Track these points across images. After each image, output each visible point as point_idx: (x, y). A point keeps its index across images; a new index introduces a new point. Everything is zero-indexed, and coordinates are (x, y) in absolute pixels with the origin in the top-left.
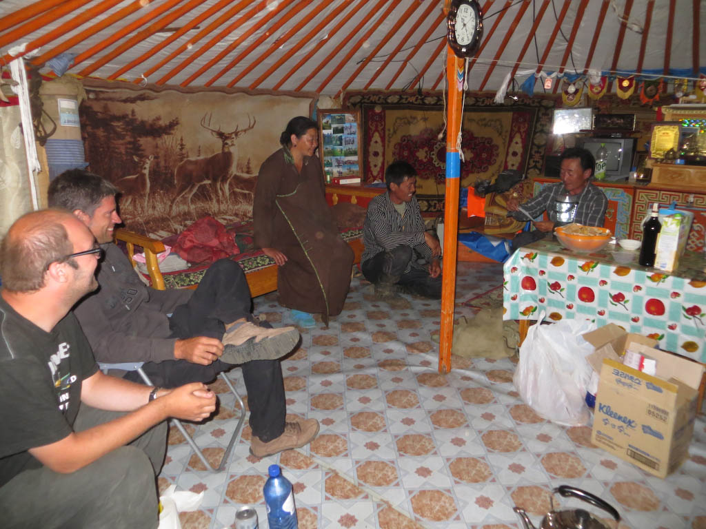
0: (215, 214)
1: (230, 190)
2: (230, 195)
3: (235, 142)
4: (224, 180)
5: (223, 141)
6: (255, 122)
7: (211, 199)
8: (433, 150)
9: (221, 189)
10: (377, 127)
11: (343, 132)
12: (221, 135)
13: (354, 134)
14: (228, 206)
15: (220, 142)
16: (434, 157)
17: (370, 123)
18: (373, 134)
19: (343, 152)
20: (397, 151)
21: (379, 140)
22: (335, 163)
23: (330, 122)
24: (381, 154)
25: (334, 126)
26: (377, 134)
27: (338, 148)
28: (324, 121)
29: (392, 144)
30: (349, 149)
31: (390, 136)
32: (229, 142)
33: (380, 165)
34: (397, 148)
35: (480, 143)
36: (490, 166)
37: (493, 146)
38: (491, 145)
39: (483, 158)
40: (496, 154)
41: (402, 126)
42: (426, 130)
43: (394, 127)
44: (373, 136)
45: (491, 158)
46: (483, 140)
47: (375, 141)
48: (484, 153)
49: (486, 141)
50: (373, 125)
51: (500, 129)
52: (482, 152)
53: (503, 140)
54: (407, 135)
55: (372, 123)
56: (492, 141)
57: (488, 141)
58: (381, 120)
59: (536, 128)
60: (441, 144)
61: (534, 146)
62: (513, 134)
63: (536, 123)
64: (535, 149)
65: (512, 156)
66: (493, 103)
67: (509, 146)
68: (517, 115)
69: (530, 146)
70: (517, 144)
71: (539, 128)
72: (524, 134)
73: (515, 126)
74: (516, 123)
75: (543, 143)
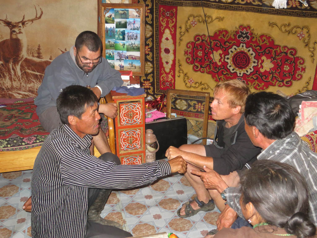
0: (8, 89)
1: (21, 71)
2: (21, 75)
3: (23, 30)
4: (16, 62)
5: (11, 29)
6: (42, 12)
7: (5, 77)
8: (228, 54)
9: (13, 69)
10: (167, 23)
11: (126, 27)
12: (8, 24)
13: (138, 29)
14: (21, 83)
15: (7, 30)
16: (229, 61)
17: (161, 19)
18: (164, 30)
19: (125, 46)
20: (190, 50)
21: (170, 37)
22: (116, 57)
23: (113, 16)
24: (172, 52)
25: (117, 20)
26: (167, 31)
27: (121, 42)
28: (108, 15)
29: (184, 44)
30: (132, 44)
31: (182, 34)
32: (17, 30)
33: (171, 62)
34: (190, 47)
35: (282, 53)
36: (293, 81)
37: (298, 58)
38: (295, 56)
39: (285, 71)
40: (302, 67)
41: (196, 24)
42: (220, 32)
43: (186, 25)
44: (164, 33)
45: (295, 72)
46: (285, 50)
47: (166, 37)
48: (287, 65)
49: (289, 51)
50: (165, 22)
51: (307, 39)
52: (284, 64)
53: (310, 54)
54: (201, 34)
55: (163, 19)
56: (296, 52)
57: (291, 52)
58: (172, 17)
60: (237, 48)
66: (301, 5)
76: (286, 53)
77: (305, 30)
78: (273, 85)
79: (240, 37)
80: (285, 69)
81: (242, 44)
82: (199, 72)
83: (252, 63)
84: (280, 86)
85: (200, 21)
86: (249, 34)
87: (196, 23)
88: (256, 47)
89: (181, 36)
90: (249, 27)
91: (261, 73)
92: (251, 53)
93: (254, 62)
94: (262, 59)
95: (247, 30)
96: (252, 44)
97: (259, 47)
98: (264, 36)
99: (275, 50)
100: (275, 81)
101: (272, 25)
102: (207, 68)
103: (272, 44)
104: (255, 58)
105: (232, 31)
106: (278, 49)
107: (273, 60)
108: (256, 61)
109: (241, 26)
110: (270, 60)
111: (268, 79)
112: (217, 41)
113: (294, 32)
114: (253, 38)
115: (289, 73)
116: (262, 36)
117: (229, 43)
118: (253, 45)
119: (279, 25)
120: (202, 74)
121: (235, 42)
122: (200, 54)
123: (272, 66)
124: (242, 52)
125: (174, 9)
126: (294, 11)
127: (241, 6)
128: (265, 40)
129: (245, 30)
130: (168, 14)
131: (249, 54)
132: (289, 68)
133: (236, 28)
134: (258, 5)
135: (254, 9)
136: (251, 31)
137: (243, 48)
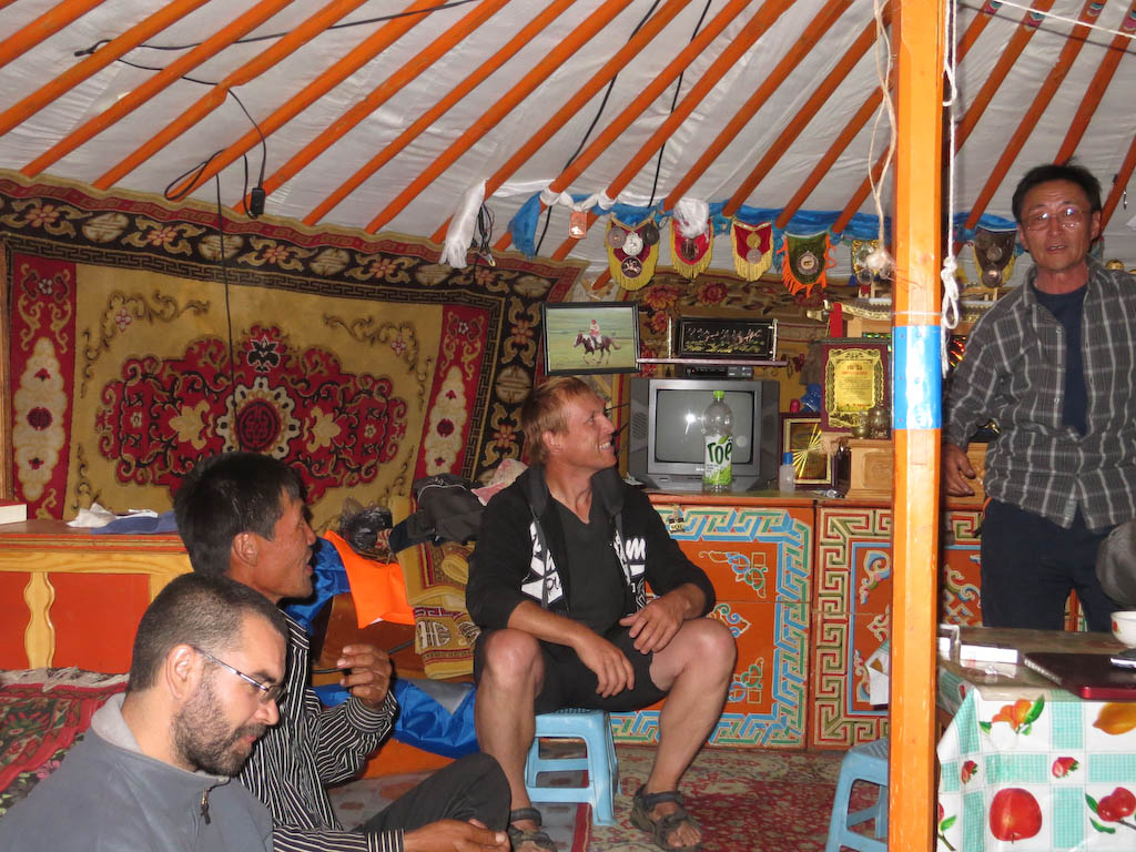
8: (225, 412)
10: (46, 318)
16: (226, 433)
17: (22, 302)
18: (32, 344)
20: (109, 410)
21: (52, 366)
24: (57, 419)
26: (45, 347)
29: (95, 386)
31: (92, 355)
33: (52, 459)
34: (111, 398)
35: (360, 392)
36: (381, 465)
37: (394, 403)
38: (389, 398)
39: (368, 439)
40: (400, 426)
41: (128, 324)
42: (204, 344)
43: (104, 327)
44: (30, 353)
45: (386, 439)
46: (367, 383)
47: (38, 369)
48: (371, 422)
49: (376, 387)
50: (35, 314)
51: (412, 352)
52: (365, 420)
53: (419, 387)
54: (142, 356)
55: (32, 303)
56: (390, 388)
57: (381, 388)
58: (60, 296)
59: (501, 354)
60: (246, 391)
61: (496, 405)
62: (443, 369)
63: (503, 339)
64: (500, 413)
65: (437, 435)
66: (394, 275)
67: (432, 403)
68: (455, 313)
69: (487, 403)
70: (453, 400)
71: (511, 353)
72: (470, 368)
73: (448, 345)
74: (452, 337)
75: (520, 396)
76: (370, 393)
77: (406, 333)
78: (335, 484)
79: (254, 357)
80: (366, 434)
81: (258, 380)
82: (133, 484)
83: (284, 430)
84: (351, 485)
85: (140, 314)
86: (277, 350)
87: (128, 319)
88: (296, 384)
89: (89, 361)
90: (276, 330)
91: (310, 456)
92: (283, 402)
93: (292, 428)
94: (313, 416)
95: (271, 339)
96: (286, 376)
97: (303, 384)
98: (315, 353)
99: (342, 387)
100: (343, 470)
101: (330, 321)
102: (156, 465)
103: (336, 374)
104: (294, 414)
105: (234, 344)
106: (350, 385)
107: (340, 414)
108: (297, 424)
109: (255, 328)
110: (332, 415)
111: (326, 469)
112: (195, 373)
113: (382, 336)
114: (290, 358)
115: (375, 445)
116: (310, 352)
117: (226, 377)
118: (289, 380)
119: (349, 325)
120: (142, 488)
121: (243, 373)
122: (137, 421)
123: (337, 430)
124: (260, 402)
125: (66, 271)
126: (377, 287)
127: (251, 271)
128: (317, 363)
129: (265, 337)
130: (46, 286)
131: (276, 406)
132: (375, 431)
133: (244, 333)
134: (294, 272)
135: (285, 281)
136: (280, 341)
137: (261, 389)
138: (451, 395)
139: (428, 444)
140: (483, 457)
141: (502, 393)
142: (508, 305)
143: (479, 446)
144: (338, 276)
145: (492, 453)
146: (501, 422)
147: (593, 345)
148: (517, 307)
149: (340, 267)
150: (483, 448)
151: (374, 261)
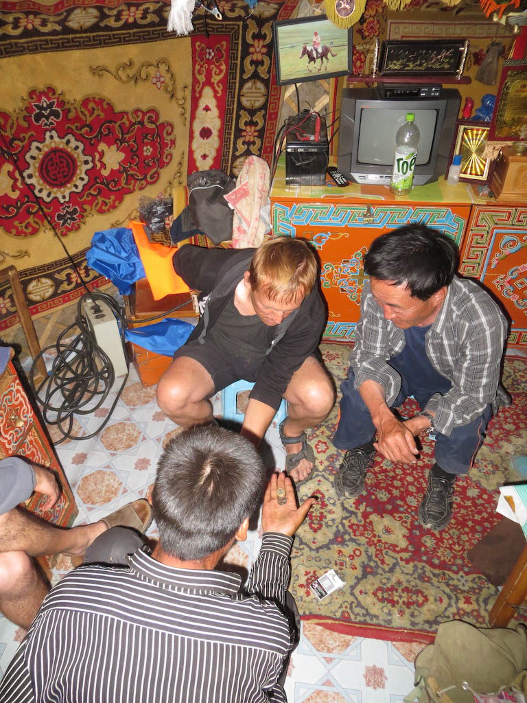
8: (28, 166)
16: (33, 181)
36: (161, 170)
37: (162, 126)
38: (158, 124)
40: (171, 140)
45: (162, 153)
46: (138, 117)
48: (147, 144)
56: (157, 115)
59: (243, 71)
60: (40, 145)
61: (242, 112)
62: (198, 90)
63: (243, 58)
64: (245, 117)
65: (201, 139)
66: (144, 17)
67: (193, 117)
68: (201, 42)
69: (235, 112)
70: (209, 112)
71: (250, 69)
72: (219, 87)
73: (199, 71)
74: (202, 63)
75: (259, 102)
76: (141, 123)
77: (163, 68)
78: (129, 192)
79: (38, 117)
80: (145, 154)
81: (48, 134)
83: (81, 165)
84: (141, 188)
86: (58, 106)
88: (81, 130)
90: (51, 90)
91: (105, 178)
92: (74, 146)
93: (86, 162)
94: (100, 151)
95: (49, 98)
96: (70, 126)
97: (86, 129)
98: (90, 101)
99: (119, 123)
101: (97, 71)
103: (112, 115)
104: (85, 152)
105: (17, 111)
106: (125, 120)
107: (122, 143)
108: (90, 159)
109: (32, 93)
110: (115, 146)
111: (120, 185)
113: (143, 76)
114: (69, 111)
115: (154, 159)
116: (85, 102)
117: (19, 140)
118: (74, 128)
119: (113, 70)
121: (33, 133)
123: (122, 156)
124: (55, 151)
126: (132, 31)
127: (13, 41)
128: (94, 109)
129: (43, 98)
131: (69, 150)
132: (151, 150)
133: (23, 99)
134: (54, 33)
135: (47, 44)
136: (58, 98)
137: (53, 141)
138: (207, 109)
139: (194, 146)
140: (235, 149)
141: (246, 102)
142: (246, 27)
143: (232, 142)
144: (95, 28)
145: (242, 146)
146: (246, 124)
147: (315, 55)
148: (253, 29)
149: (94, 21)
150: (235, 143)
151: (122, 10)
